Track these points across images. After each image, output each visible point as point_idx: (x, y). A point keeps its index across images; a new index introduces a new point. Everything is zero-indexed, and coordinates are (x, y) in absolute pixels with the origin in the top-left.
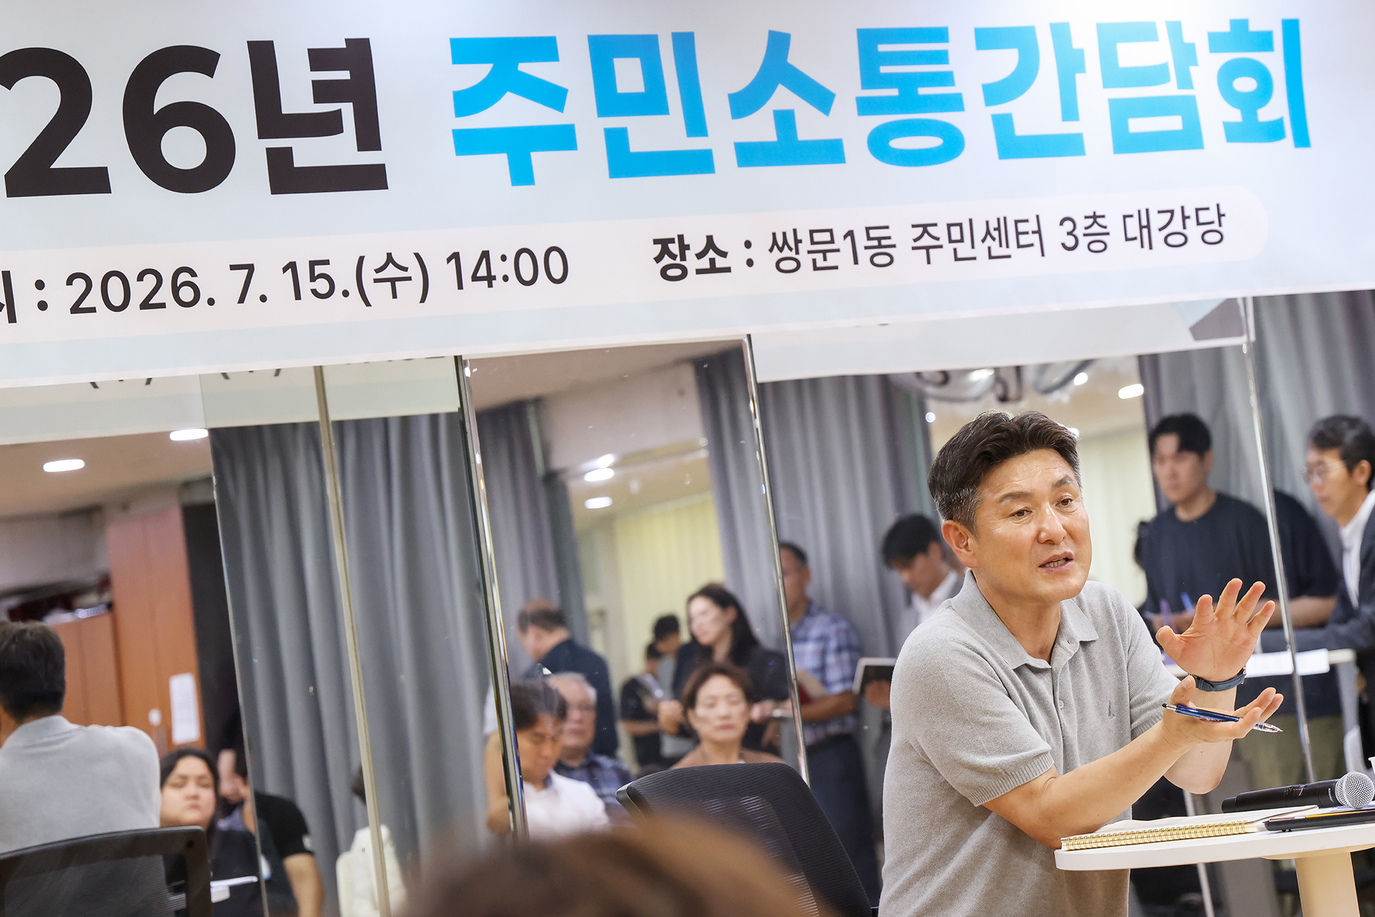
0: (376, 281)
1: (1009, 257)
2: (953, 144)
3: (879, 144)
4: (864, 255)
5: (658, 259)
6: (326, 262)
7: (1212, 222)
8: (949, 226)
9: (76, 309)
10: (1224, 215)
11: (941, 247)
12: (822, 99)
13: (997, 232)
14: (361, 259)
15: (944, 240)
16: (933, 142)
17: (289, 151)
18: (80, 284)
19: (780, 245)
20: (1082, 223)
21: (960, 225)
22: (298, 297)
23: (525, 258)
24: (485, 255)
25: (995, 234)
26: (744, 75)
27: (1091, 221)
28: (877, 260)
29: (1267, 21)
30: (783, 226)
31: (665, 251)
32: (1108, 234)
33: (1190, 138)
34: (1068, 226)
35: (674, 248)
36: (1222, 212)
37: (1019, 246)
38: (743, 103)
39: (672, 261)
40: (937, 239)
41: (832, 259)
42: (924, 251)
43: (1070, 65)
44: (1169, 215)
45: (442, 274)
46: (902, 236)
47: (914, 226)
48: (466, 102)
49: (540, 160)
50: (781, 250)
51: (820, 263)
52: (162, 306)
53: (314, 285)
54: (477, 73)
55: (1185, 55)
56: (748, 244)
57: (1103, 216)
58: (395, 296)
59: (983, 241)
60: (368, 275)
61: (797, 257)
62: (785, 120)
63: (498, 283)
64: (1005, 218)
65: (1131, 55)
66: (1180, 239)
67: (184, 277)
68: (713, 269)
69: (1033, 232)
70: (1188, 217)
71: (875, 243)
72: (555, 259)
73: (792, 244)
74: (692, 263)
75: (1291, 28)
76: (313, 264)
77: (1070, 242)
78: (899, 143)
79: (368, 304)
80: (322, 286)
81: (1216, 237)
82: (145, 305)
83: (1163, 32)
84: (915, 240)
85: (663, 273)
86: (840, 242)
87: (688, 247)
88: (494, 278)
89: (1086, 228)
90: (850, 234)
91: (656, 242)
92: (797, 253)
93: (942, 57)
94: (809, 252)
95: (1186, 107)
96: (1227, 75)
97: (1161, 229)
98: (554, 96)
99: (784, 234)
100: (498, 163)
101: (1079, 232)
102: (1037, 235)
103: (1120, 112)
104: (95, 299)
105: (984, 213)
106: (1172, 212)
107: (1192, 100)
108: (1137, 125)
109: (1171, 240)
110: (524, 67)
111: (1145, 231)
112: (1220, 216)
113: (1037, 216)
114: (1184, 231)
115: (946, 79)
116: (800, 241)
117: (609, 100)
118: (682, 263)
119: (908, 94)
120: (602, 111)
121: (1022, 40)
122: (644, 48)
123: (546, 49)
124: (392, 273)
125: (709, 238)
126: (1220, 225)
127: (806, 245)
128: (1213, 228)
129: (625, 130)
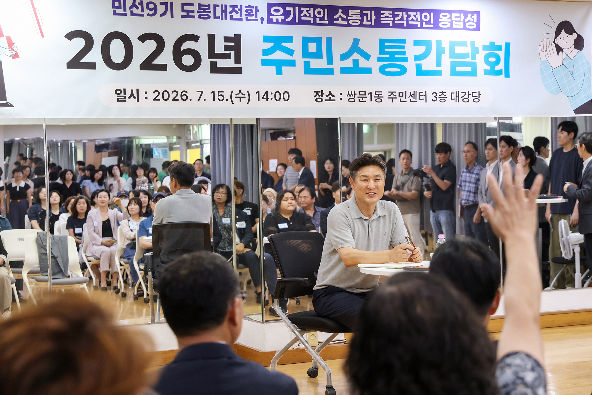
0: (236, 97)
1: (416, 102)
2: (404, 71)
3: (382, 70)
4: (374, 99)
5: (315, 96)
6: (223, 92)
7: (477, 96)
8: (399, 93)
9: (155, 99)
10: (481, 95)
11: (396, 98)
12: (367, 57)
13: (413, 95)
14: (232, 91)
15: (397, 96)
16: (398, 70)
17: (216, 62)
18: (157, 93)
19: (350, 95)
20: (438, 94)
21: (403, 93)
22: (214, 100)
23: (278, 94)
24: (267, 92)
26: (346, 49)
27: (441, 94)
28: (377, 100)
29: (501, 43)
30: (351, 90)
31: (317, 94)
32: (446, 97)
33: (473, 73)
34: (435, 95)
35: (320, 94)
37: (419, 99)
38: (344, 57)
39: (319, 97)
40: (396, 96)
41: (364, 99)
42: (392, 99)
44: (464, 94)
45: (254, 97)
46: (385, 94)
47: (389, 92)
48: (266, 52)
49: (284, 68)
50: (350, 96)
52: (178, 100)
53: (219, 97)
54: (270, 45)
55: (475, 51)
56: (341, 94)
57: (445, 93)
58: (240, 101)
59: (409, 97)
60: (234, 95)
62: (356, 62)
63: (269, 100)
64: (416, 92)
65: (459, 50)
66: (467, 100)
67: (184, 93)
68: (330, 100)
69: (424, 96)
70: (470, 95)
71: (378, 96)
72: (286, 94)
73: (353, 95)
74: (324, 98)
75: (508, 45)
76: (219, 92)
77: (435, 99)
78: (387, 70)
79: (233, 103)
80: (221, 98)
81: (477, 100)
82: (173, 100)
83: (469, 44)
84: (389, 96)
85: (316, 100)
86: (367, 95)
87: (324, 94)
88: (269, 98)
89: (440, 96)
90: (371, 93)
91: (315, 92)
92: (355, 97)
93: (403, 47)
94: (358, 97)
95: (474, 65)
96: (487, 57)
97: (462, 97)
98: (290, 52)
99: (352, 92)
100: (273, 68)
101: (437, 96)
103: (454, 65)
104: (160, 97)
105: (410, 90)
106: (466, 93)
107: (475, 63)
108: (458, 69)
109: (464, 100)
110: (283, 44)
111: (457, 97)
112: (479, 95)
113: (426, 92)
114: (468, 98)
115: (404, 53)
116: (356, 94)
117: (306, 54)
118: (322, 98)
119: (392, 57)
120: (304, 57)
121: (427, 44)
122: (318, 41)
123: (290, 39)
124: (240, 96)
125: (330, 92)
126: (479, 97)
127: (357, 95)
128: (477, 98)
129: (310, 62)
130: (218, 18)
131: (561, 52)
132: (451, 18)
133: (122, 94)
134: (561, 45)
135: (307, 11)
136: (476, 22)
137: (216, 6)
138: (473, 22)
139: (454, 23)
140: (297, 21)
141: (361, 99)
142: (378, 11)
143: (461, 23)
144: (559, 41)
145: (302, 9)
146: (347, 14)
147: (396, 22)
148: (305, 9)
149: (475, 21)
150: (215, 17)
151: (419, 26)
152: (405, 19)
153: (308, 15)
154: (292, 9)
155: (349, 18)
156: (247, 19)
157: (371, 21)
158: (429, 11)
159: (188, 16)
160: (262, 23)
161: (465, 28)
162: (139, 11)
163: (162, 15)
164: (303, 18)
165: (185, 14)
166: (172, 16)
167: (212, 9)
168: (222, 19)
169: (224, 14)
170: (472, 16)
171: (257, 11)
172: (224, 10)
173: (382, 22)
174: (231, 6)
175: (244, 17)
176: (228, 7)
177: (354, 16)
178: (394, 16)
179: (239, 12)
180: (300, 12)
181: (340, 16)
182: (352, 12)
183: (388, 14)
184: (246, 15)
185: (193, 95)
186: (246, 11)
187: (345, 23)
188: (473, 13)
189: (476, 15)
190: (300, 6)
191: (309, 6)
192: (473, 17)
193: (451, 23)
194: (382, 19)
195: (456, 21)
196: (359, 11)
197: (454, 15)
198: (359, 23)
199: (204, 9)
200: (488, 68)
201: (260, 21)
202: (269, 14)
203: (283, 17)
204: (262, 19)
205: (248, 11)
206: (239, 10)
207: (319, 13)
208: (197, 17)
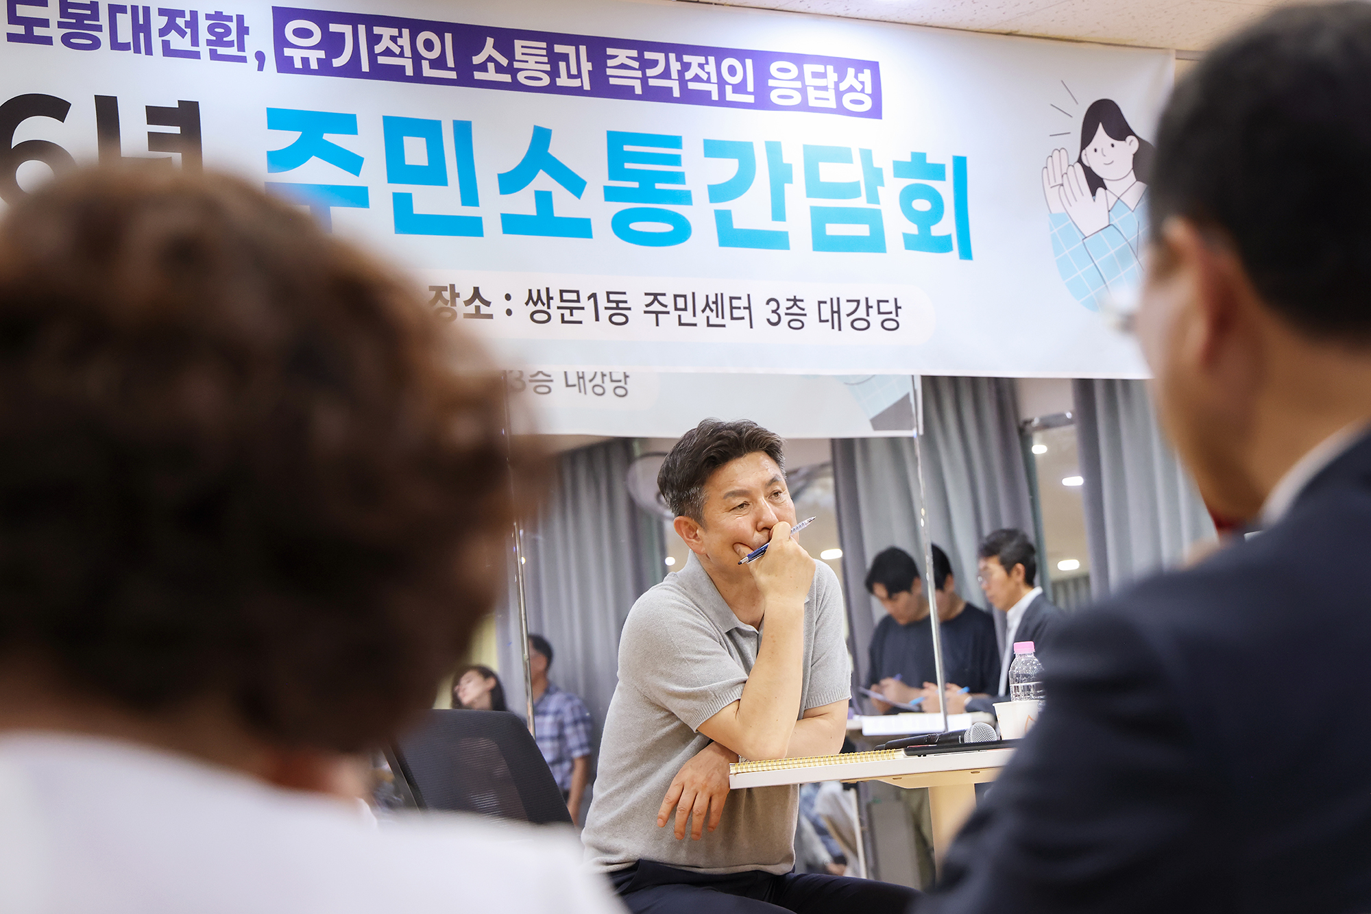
2: (681, 232)
3: (621, 226)
4: (605, 315)
5: (432, 303)
7: (891, 313)
8: (676, 296)
10: (900, 308)
11: (668, 313)
12: (575, 185)
13: (715, 305)
15: (671, 308)
16: (666, 228)
19: (535, 300)
20: (784, 304)
21: (685, 296)
25: (713, 307)
26: (513, 159)
27: (792, 303)
28: (615, 319)
29: (941, 156)
30: (537, 282)
31: (439, 297)
32: (805, 315)
33: (875, 243)
34: (773, 305)
35: (447, 295)
36: (899, 305)
37: (732, 318)
38: (510, 182)
39: (445, 306)
40: (666, 306)
41: (578, 315)
42: (654, 315)
43: (780, 176)
44: (856, 304)
46: (637, 302)
47: (646, 294)
48: (278, 161)
49: (337, 213)
50: (535, 304)
51: (567, 318)
54: (288, 138)
55: (875, 177)
56: (508, 297)
57: (802, 301)
59: (703, 311)
61: (548, 310)
62: (544, 199)
64: (722, 294)
65: (829, 173)
66: (864, 324)
68: (478, 315)
69: (745, 308)
70: (872, 307)
71: (614, 305)
73: (545, 300)
74: (461, 308)
75: (960, 164)
77: (774, 318)
78: (637, 226)
81: (893, 325)
83: (856, 157)
84: (647, 306)
85: (437, 315)
86: (584, 302)
87: (458, 295)
89: (788, 309)
90: (594, 296)
91: (432, 288)
92: (549, 308)
93: (676, 160)
94: (559, 308)
95: (873, 218)
96: (908, 196)
97: (848, 315)
98: (352, 163)
99: (539, 291)
101: (782, 311)
102: (748, 311)
103: (820, 218)
105: (705, 289)
106: (858, 302)
107: (877, 213)
108: (833, 229)
109: (857, 324)
110: (328, 137)
111: (836, 315)
112: (897, 308)
113: (749, 295)
114: (868, 318)
115: (678, 178)
116: (552, 298)
117: (397, 170)
118: (454, 307)
119: (647, 188)
120: (392, 179)
121: (740, 151)
122: (429, 130)
123: (347, 124)
125: (476, 290)
126: (897, 315)
127: (556, 302)
128: (891, 317)
129: (410, 195)
130: (125, 47)
131: (1100, 191)
132: (800, 77)
134: (1099, 170)
135: (394, 39)
136: (870, 92)
137: (115, 10)
138: (863, 91)
139: (811, 93)
140: (365, 67)
141: (567, 312)
142: (598, 47)
143: (831, 94)
144: (1090, 158)
145: (377, 30)
146: (509, 52)
147: (652, 82)
148: (386, 32)
149: (869, 90)
150: (116, 45)
151: (715, 97)
152: (674, 75)
153: (397, 50)
154: (347, 29)
155: (516, 65)
157: (579, 76)
158: (741, 55)
159: (29, 38)
160: (261, 68)
161: (841, 110)
164: (382, 60)
165: (20, 30)
167: (104, 19)
168: (137, 50)
169: (142, 35)
170: (859, 75)
171: (243, 30)
172: (141, 22)
173: (612, 81)
174: (162, 12)
175: (204, 49)
176: (154, 14)
177: (532, 59)
178: (646, 64)
179: (188, 31)
180: (374, 40)
181: (490, 59)
182: (522, 47)
183: (627, 57)
184: (209, 42)
186: (211, 29)
187: (507, 78)
188: (860, 65)
189: (867, 72)
190: (372, 21)
191: (398, 23)
192: (861, 77)
193: (803, 91)
194: (609, 72)
195: (816, 88)
196: (544, 45)
197: (808, 68)
198: (546, 81)
199: (80, 18)
201: (253, 62)
202: (280, 42)
203: (321, 54)
204: (260, 57)
205: (216, 30)
206: (187, 24)
207: (429, 45)
208: (57, 40)
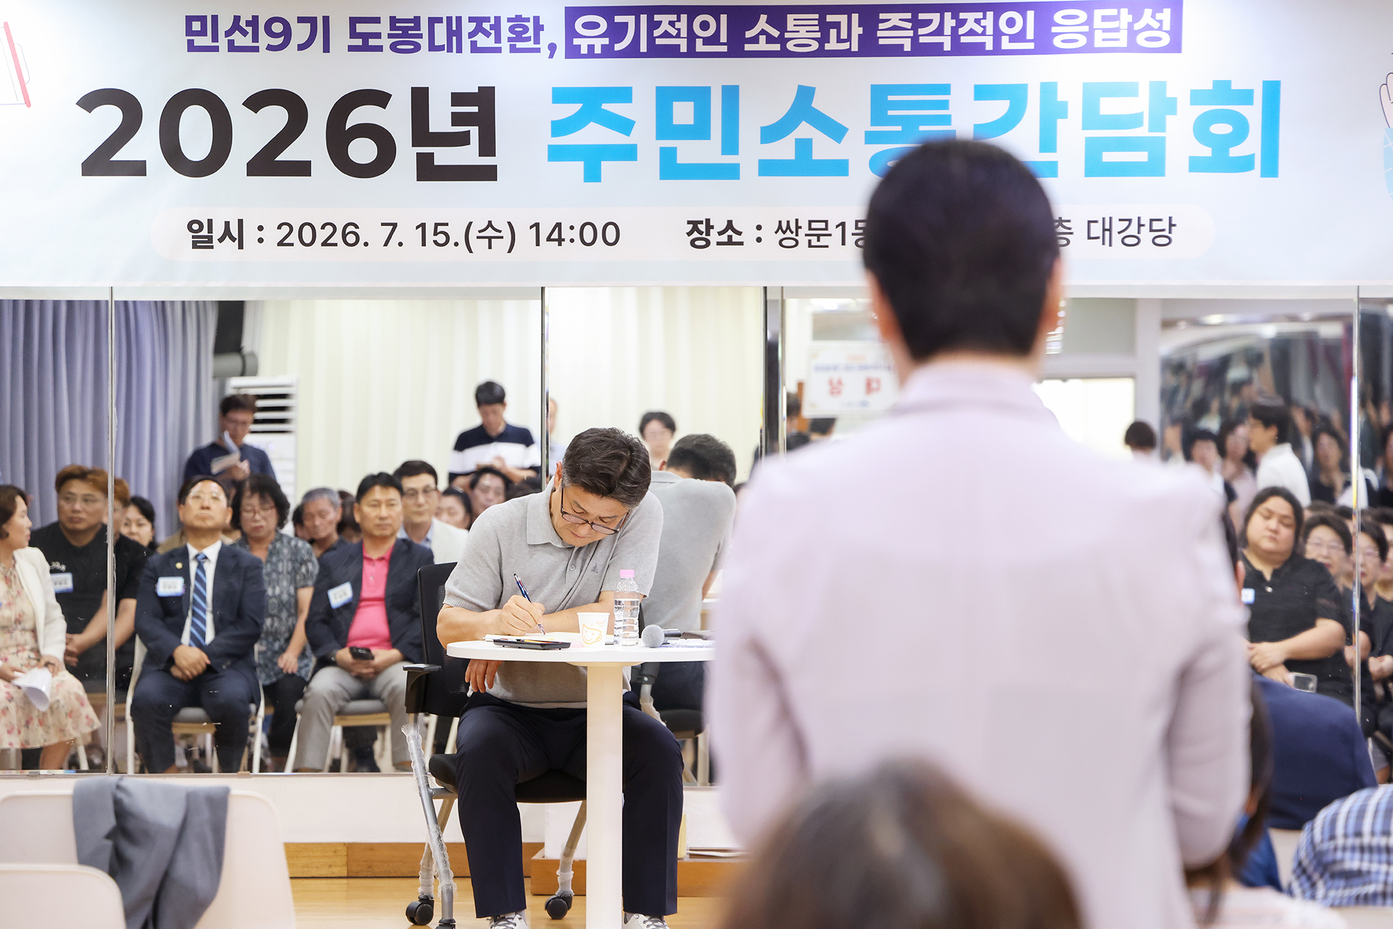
0: (478, 237)
4: (850, 239)
5: (689, 234)
6: (447, 224)
7: (1163, 230)
9: (281, 244)
10: (1174, 225)
12: (836, 131)
14: (470, 223)
17: (432, 155)
18: (286, 229)
19: (784, 229)
22: (424, 244)
23: (588, 228)
24: (558, 225)
26: (776, 113)
30: (788, 216)
31: (695, 229)
32: (1071, 233)
33: (1155, 167)
35: (702, 227)
36: (1174, 223)
38: (770, 134)
39: (700, 236)
41: (824, 240)
44: (1128, 222)
45: (525, 236)
48: (559, 128)
49: (607, 166)
50: (784, 232)
51: (814, 243)
52: (335, 245)
53: (435, 238)
54: (571, 109)
55: (1163, 105)
56: (759, 228)
57: (1069, 221)
58: (490, 247)
60: (473, 233)
61: (796, 238)
62: (804, 146)
63: (566, 244)
65: (1109, 106)
66: (1134, 241)
67: (351, 228)
68: (730, 242)
70: (1143, 225)
72: (611, 229)
73: (793, 228)
74: (714, 237)
75: (1272, 90)
76: (437, 225)
79: (471, 252)
80: (441, 239)
81: (1165, 241)
82: (325, 244)
83: (1144, 90)
85: (693, 243)
86: (832, 229)
87: (712, 227)
88: (564, 240)
90: (843, 224)
91: (689, 222)
92: (797, 235)
93: (943, 105)
94: (806, 235)
95: (1155, 146)
96: (1205, 121)
97: (1119, 233)
98: (625, 126)
99: (788, 222)
100: (578, 167)
103: (1094, 149)
104: (294, 238)
107: (1161, 140)
108: (1108, 157)
109: (1127, 241)
110: (605, 106)
112: (1171, 225)
114: (1138, 235)
115: (946, 119)
116: (801, 227)
117: (665, 128)
118: (707, 237)
121: (1015, 94)
122: (699, 96)
123: (624, 94)
124: (490, 233)
125: (730, 223)
126: (1170, 232)
127: (804, 230)
128: (1163, 234)
129: (675, 149)
130: (441, 48)
132: (1089, 22)
133: (205, 232)
135: (672, 24)
136: (1169, 29)
137: (433, 21)
139: (1099, 36)
140: (644, 48)
142: (870, 16)
143: (1123, 35)
145: (657, 18)
146: (782, 27)
147: (922, 40)
148: (665, 19)
149: (1167, 26)
150: (433, 47)
151: (989, 47)
152: (947, 31)
153: (674, 32)
154: (630, 20)
155: (787, 35)
156: (513, 49)
157: (849, 39)
158: (1021, 7)
159: (365, 48)
160: (551, 56)
161: (1133, 47)
162: (247, 41)
163: (301, 47)
164: (659, 42)
165: (359, 42)
166: (326, 49)
167: (424, 29)
168: (450, 50)
169: (454, 38)
170: (1157, 14)
171: (539, 27)
172: (454, 28)
173: (881, 42)
174: (471, 20)
175: (505, 45)
176: (465, 21)
177: (802, 29)
178: (917, 24)
179: (493, 32)
181: (763, 32)
182: (794, 20)
183: (900, 20)
184: (510, 39)
185: (372, 232)
186: (511, 29)
187: (777, 47)
188: (1158, 5)
189: (1167, 11)
190: (651, 11)
191: (677, 10)
192: (1159, 16)
193: (1090, 35)
194: (879, 34)
195: (1105, 30)
196: (816, 16)
197: (1097, 13)
198: (815, 46)
199: (405, 29)
200: (1206, 152)
201: (545, 51)
202: (571, 33)
203: (606, 41)
204: (552, 48)
205: (516, 29)
206: (492, 27)
207: (704, 26)
208: (386, 48)
